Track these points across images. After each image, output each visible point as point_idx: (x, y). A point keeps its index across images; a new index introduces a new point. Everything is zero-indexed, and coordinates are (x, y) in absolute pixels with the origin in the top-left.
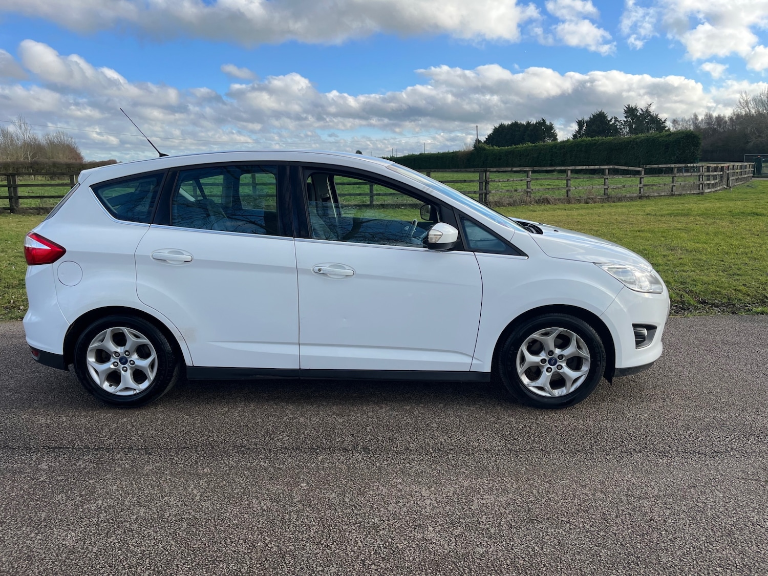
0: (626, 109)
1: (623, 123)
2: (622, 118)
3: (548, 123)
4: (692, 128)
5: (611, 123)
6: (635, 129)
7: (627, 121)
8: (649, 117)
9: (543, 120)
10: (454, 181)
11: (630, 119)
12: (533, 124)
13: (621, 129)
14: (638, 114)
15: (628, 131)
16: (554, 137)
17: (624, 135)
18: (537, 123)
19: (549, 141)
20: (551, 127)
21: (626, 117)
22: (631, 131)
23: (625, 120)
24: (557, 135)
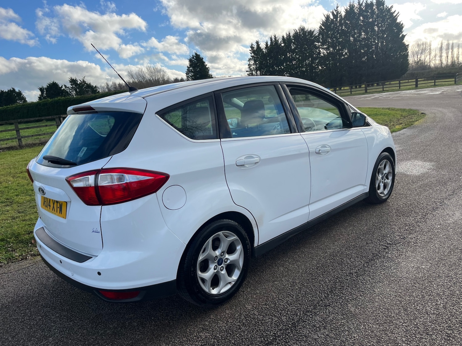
0: (70, 80)
1: (71, 88)
2: (69, 85)
3: (17, 90)
4: (107, 90)
5: (62, 89)
6: (79, 92)
7: (73, 87)
8: (85, 85)
9: (13, 89)
10: (38, 126)
11: (74, 86)
12: (6, 92)
13: (70, 92)
14: (78, 83)
15: (75, 93)
16: (24, 99)
17: (73, 96)
18: (8, 91)
19: (20, 102)
20: (20, 94)
21: (71, 85)
22: (77, 93)
23: (72, 87)
24: (26, 98)
